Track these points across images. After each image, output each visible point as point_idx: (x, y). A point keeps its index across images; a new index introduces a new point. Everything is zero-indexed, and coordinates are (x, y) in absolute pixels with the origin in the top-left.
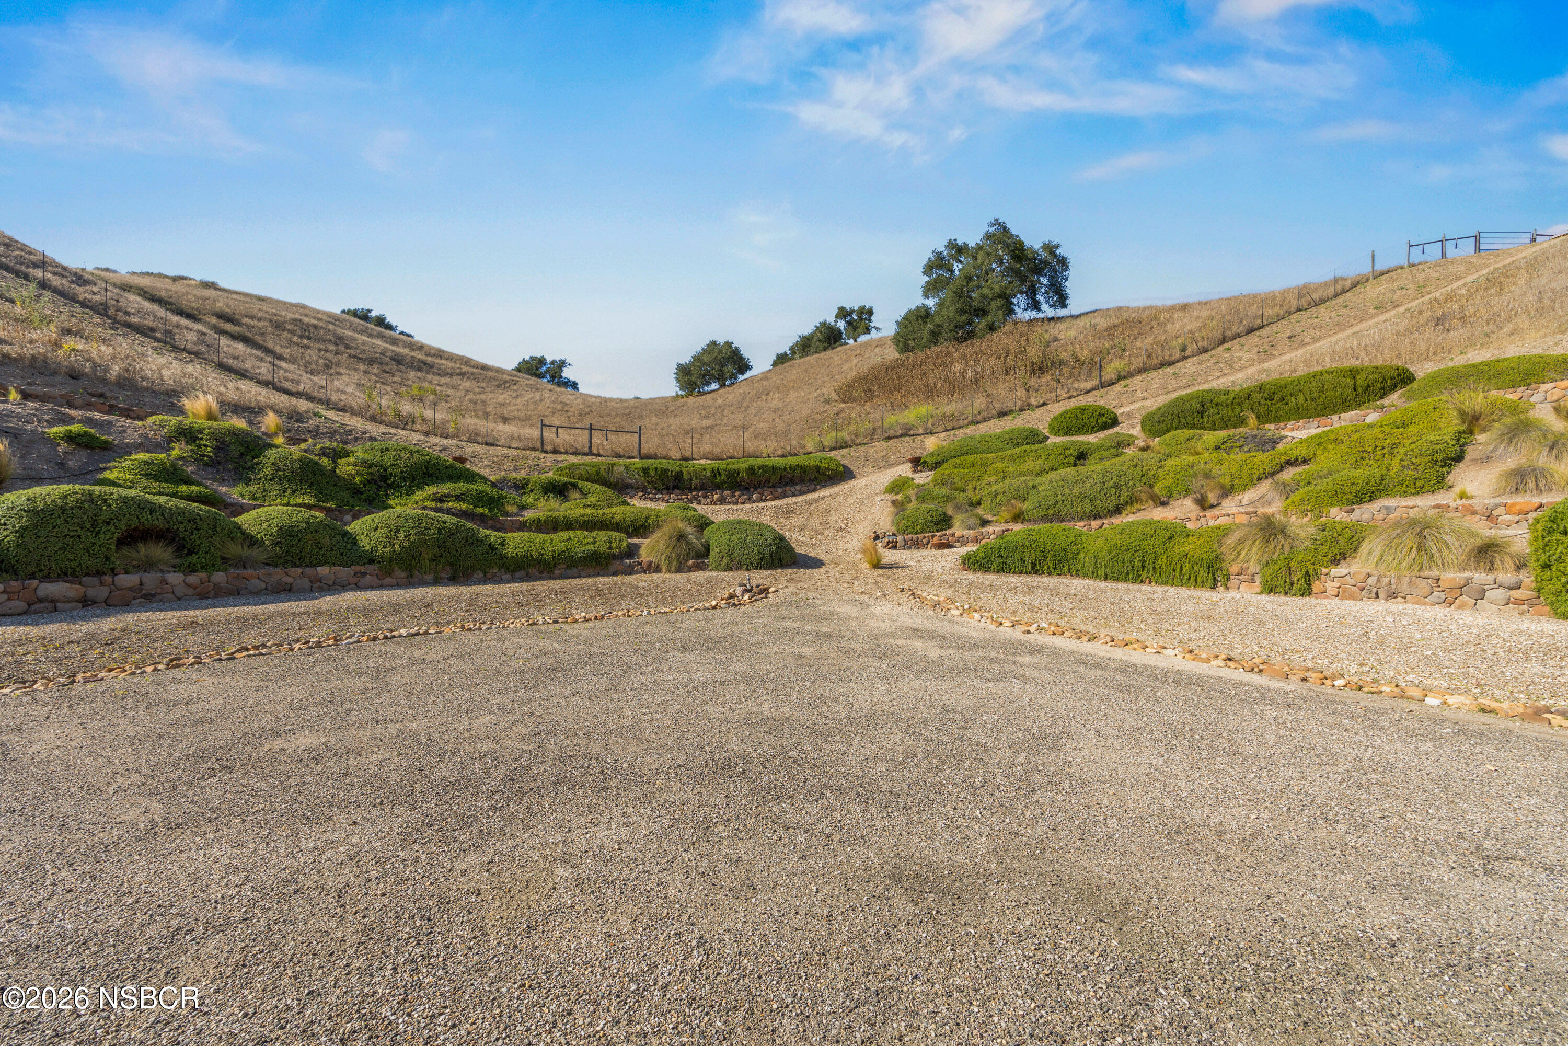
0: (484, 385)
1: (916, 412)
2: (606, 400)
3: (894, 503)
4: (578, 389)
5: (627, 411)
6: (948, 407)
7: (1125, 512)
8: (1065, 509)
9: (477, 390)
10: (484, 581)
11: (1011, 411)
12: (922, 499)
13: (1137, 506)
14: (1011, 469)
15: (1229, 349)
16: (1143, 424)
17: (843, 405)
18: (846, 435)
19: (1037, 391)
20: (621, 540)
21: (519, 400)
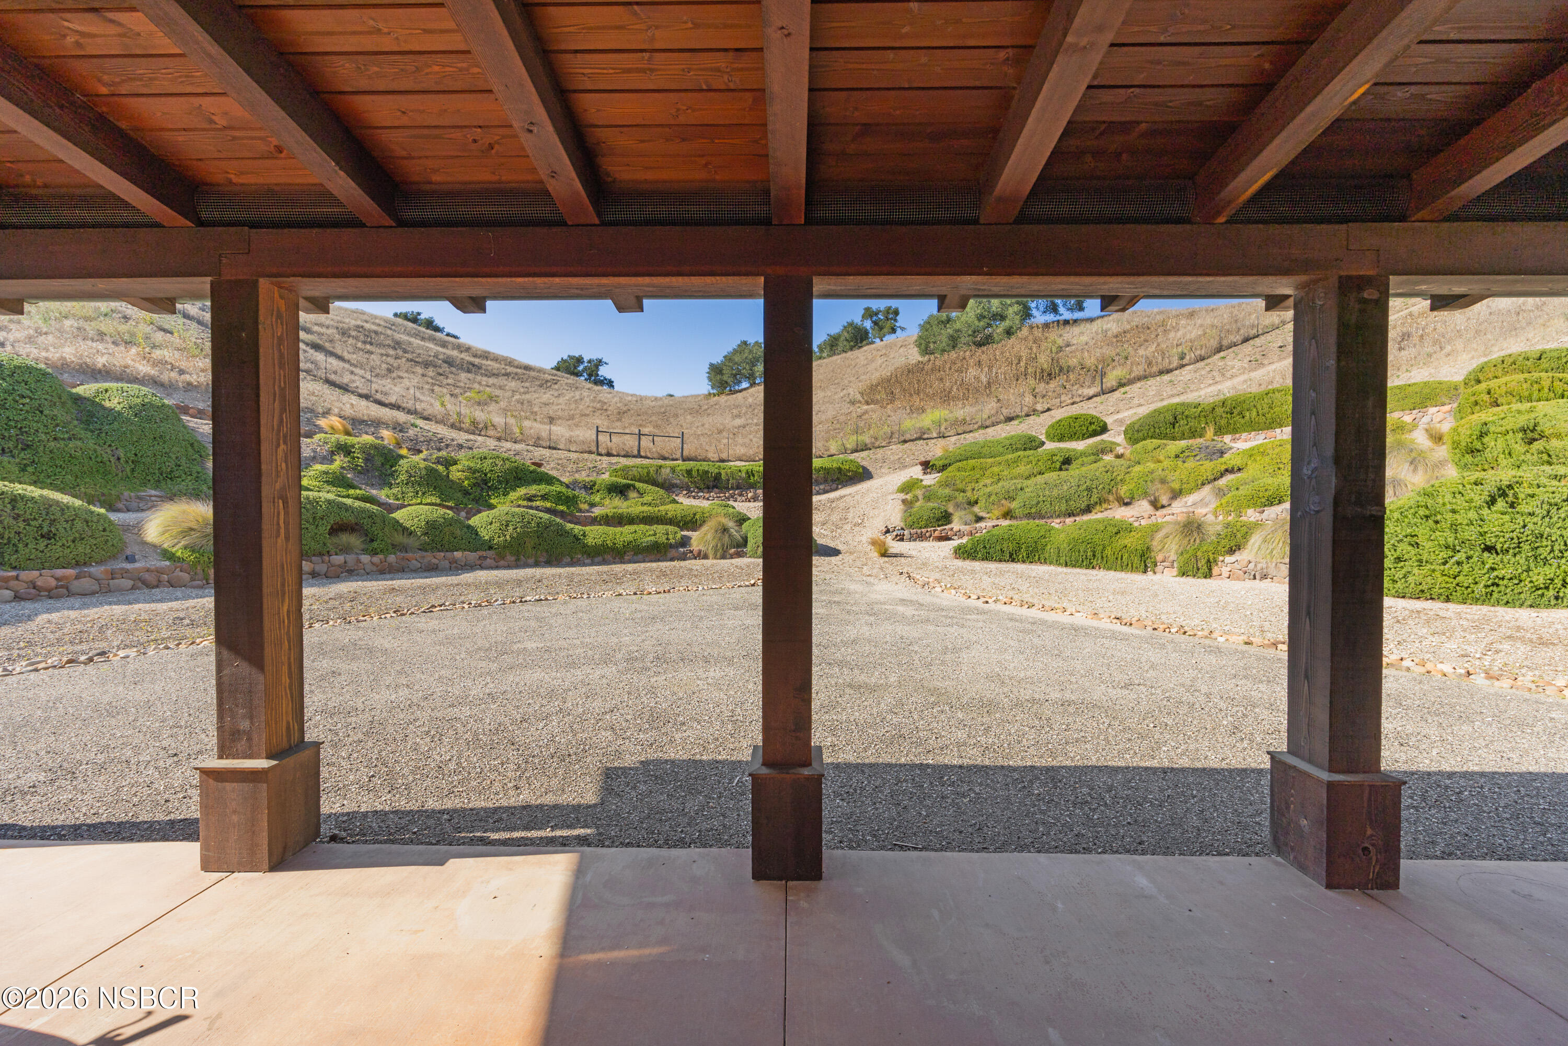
0: (527, 384)
1: (932, 416)
2: (642, 399)
3: (904, 501)
4: (613, 386)
5: (663, 410)
6: (960, 412)
7: (1094, 511)
8: (1046, 508)
9: (522, 390)
10: (572, 564)
11: (1018, 416)
12: (928, 499)
13: (1105, 506)
14: (1006, 473)
15: (1224, 358)
16: (1126, 432)
17: (865, 407)
18: (866, 438)
19: (1043, 397)
20: (676, 533)
21: (561, 400)
